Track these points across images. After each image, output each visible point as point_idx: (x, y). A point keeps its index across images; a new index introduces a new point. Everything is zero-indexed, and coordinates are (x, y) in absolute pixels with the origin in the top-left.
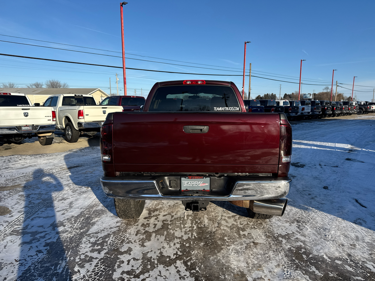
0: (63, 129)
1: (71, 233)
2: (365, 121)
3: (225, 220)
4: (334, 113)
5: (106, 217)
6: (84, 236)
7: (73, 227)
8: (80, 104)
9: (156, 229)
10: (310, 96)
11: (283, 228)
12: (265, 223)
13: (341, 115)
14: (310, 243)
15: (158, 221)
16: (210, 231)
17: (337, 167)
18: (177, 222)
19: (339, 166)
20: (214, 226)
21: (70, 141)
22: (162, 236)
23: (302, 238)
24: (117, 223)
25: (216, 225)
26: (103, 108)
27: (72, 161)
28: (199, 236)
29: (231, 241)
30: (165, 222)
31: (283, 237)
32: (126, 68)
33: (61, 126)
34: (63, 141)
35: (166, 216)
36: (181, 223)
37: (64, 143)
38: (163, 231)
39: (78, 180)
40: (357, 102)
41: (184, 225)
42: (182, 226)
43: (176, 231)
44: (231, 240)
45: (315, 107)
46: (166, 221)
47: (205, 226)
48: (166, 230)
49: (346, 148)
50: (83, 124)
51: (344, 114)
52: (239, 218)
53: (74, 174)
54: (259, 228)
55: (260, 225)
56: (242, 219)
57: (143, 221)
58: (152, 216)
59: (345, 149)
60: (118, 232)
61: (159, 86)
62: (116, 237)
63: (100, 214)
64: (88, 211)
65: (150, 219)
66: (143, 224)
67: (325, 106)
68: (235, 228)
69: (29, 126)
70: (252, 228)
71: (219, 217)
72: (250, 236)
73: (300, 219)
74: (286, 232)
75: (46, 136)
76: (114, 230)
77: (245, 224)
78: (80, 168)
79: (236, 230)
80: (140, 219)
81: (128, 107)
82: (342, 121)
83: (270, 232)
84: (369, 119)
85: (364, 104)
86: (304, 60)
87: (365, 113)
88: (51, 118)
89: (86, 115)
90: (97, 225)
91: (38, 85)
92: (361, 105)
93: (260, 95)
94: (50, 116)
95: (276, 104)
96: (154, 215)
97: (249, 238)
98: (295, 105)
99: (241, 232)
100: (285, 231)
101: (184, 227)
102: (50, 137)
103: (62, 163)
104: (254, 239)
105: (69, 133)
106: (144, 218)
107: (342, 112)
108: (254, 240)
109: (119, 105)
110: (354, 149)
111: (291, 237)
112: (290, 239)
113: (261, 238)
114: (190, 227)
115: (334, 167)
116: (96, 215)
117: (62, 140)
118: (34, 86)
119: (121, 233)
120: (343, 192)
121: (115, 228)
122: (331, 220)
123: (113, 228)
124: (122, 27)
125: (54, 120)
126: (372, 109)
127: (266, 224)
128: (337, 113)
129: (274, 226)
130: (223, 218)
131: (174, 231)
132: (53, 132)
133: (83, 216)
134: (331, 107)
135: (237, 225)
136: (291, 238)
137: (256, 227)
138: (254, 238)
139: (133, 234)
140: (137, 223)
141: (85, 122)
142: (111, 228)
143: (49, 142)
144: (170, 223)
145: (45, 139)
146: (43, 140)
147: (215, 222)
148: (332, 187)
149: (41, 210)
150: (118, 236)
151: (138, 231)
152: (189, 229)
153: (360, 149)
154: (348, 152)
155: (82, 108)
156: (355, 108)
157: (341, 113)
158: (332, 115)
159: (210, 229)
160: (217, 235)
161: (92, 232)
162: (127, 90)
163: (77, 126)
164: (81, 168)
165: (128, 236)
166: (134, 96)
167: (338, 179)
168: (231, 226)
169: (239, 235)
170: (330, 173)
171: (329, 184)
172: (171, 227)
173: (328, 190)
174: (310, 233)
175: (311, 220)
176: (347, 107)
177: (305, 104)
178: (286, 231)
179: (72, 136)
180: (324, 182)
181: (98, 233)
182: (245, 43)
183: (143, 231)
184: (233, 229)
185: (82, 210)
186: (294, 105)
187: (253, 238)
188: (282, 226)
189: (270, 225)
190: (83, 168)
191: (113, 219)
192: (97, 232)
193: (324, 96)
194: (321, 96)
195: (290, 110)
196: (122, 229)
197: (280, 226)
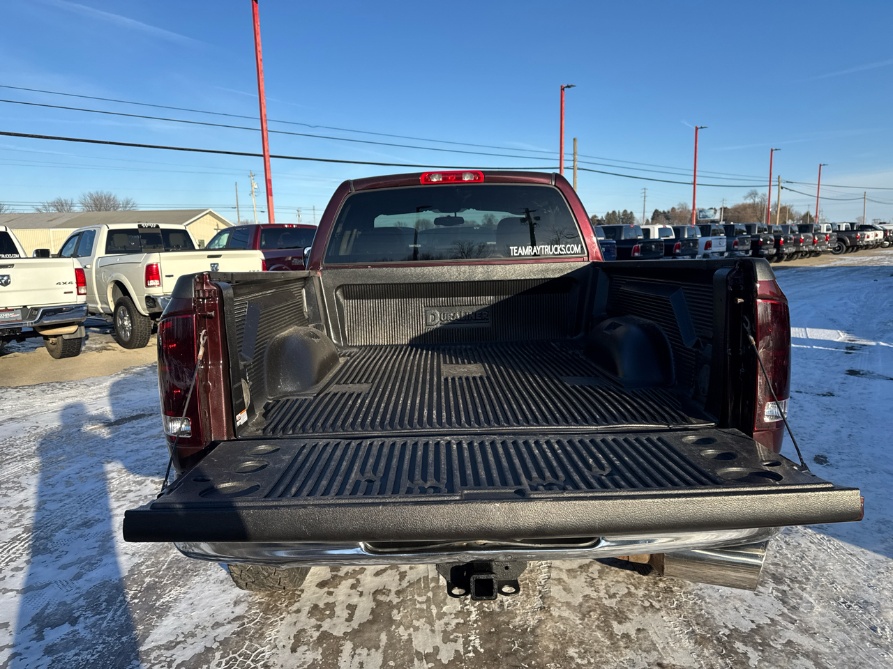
0: (111, 314)
1: (90, 647)
2: (856, 270)
3: (559, 580)
4: (780, 252)
5: (204, 584)
6: (132, 658)
7: (101, 624)
8: (154, 248)
9: (355, 624)
10: (715, 213)
11: (738, 604)
12: (681, 587)
13: (796, 256)
14: (835, 659)
15: (361, 594)
16: (520, 626)
17: (832, 395)
18: (416, 597)
19: (835, 393)
20: (529, 606)
21: (127, 345)
22: (373, 650)
23: (806, 643)
24: (236, 603)
25: (537, 602)
26: (210, 257)
27: (128, 401)
28: (488, 646)
29: (589, 663)
30: (381, 598)
31: (747, 638)
32: (271, 156)
33: (105, 306)
34: (110, 344)
35: (384, 574)
36: (429, 598)
37: (113, 350)
38: (377, 631)
39: (137, 460)
40: (831, 224)
41: (439, 607)
42: (434, 611)
43: (417, 629)
44: (589, 660)
45: (737, 239)
46: (384, 593)
47: (504, 609)
48: (386, 627)
49: (837, 340)
50: (159, 301)
51: (802, 255)
52: (601, 572)
53: (127, 441)
54: (666, 606)
55: (666, 595)
56: (611, 578)
57: (314, 593)
58: (342, 575)
59: (838, 345)
60: (238, 639)
61: (353, 191)
62: (231, 659)
63: (187, 571)
64: (153, 566)
65: (336, 587)
66: (316, 607)
67: (758, 237)
68: (595, 611)
69: (13, 310)
70: (645, 608)
71: (541, 573)
72: (646, 638)
73: (781, 570)
74: (753, 622)
75: (61, 335)
76: (225, 633)
77: (621, 593)
78: (145, 423)
79: (598, 619)
80: (306, 590)
81: (276, 252)
82: (801, 271)
83: (701, 620)
84: (864, 264)
85: (847, 229)
86: (702, 128)
87: (851, 249)
88: (73, 287)
89: (167, 276)
90: (174, 614)
91: (63, 206)
92: (839, 232)
93: (597, 215)
94: (70, 283)
95: (642, 234)
96: (347, 574)
97: (643, 647)
98: (686, 236)
99: (615, 624)
100: (748, 615)
101: (441, 616)
102: (73, 337)
103: (99, 407)
104: (658, 651)
105: (126, 323)
106: (317, 586)
107: (798, 250)
108: (660, 654)
109: (254, 248)
110: (856, 342)
111: (770, 638)
112: (770, 646)
113: (681, 647)
114: (457, 615)
115: (824, 395)
116: (174, 575)
117: (107, 343)
118: (52, 208)
119: (248, 642)
120: (872, 472)
121: (228, 626)
122: (871, 571)
123: (223, 625)
124: (258, 53)
125: (82, 290)
126: (866, 240)
127: (684, 593)
128: (786, 251)
129: (710, 596)
130: (554, 574)
131: (409, 632)
132: (80, 324)
133: (137, 583)
134: (773, 238)
135: (600, 598)
136: (771, 643)
137: (657, 605)
138: (660, 647)
139: (284, 646)
140: (296, 602)
141: (164, 295)
142: (217, 625)
143: (71, 349)
144: (396, 601)
145: (60, 343)
146: (55, 344)
147: (531, 592)
148: (837, 457)
149: (13, 565)
150: (236, 655)
151: (300, 632)
152: (457, 621)
153: (873, 343)
154: (846, 353)
155: (154, 258)
156: (827, 240)
157: (797, 252)
158: (776, 258)
159: (519, 618)
160: (545, 642)
161: (156, 641)
162: (275, 210)
163: (145, 307)
164: (150, 422)
165: (267, 655)
166: (292, 225)
167: (845, 432)
168: (580, 605)
169: (611, 636)
170: (818, 414)
171: (826, 447)
172: (401, 614)
173: (829, 468)
174: (822, 619)
175: (815, 573)
176: (810, 237)
177: (711, 232)
178: (751, 616)
179: (132, 332)
180: (812, 442)
181: (175, 647)
182: (563, 89)
183: (316, 634)
184: (590, 616)
185: (136, 560)
186: (684, 235)
187: (656, 649)
188: (735, 597)
189: (697, 595)
190: (154, 421)
191: (224, 591)
192: (172, 642)
193: (746, 213)
194: (739, 212)
195: (678, 247)
196: (250, 628)
197: (727, 597)
